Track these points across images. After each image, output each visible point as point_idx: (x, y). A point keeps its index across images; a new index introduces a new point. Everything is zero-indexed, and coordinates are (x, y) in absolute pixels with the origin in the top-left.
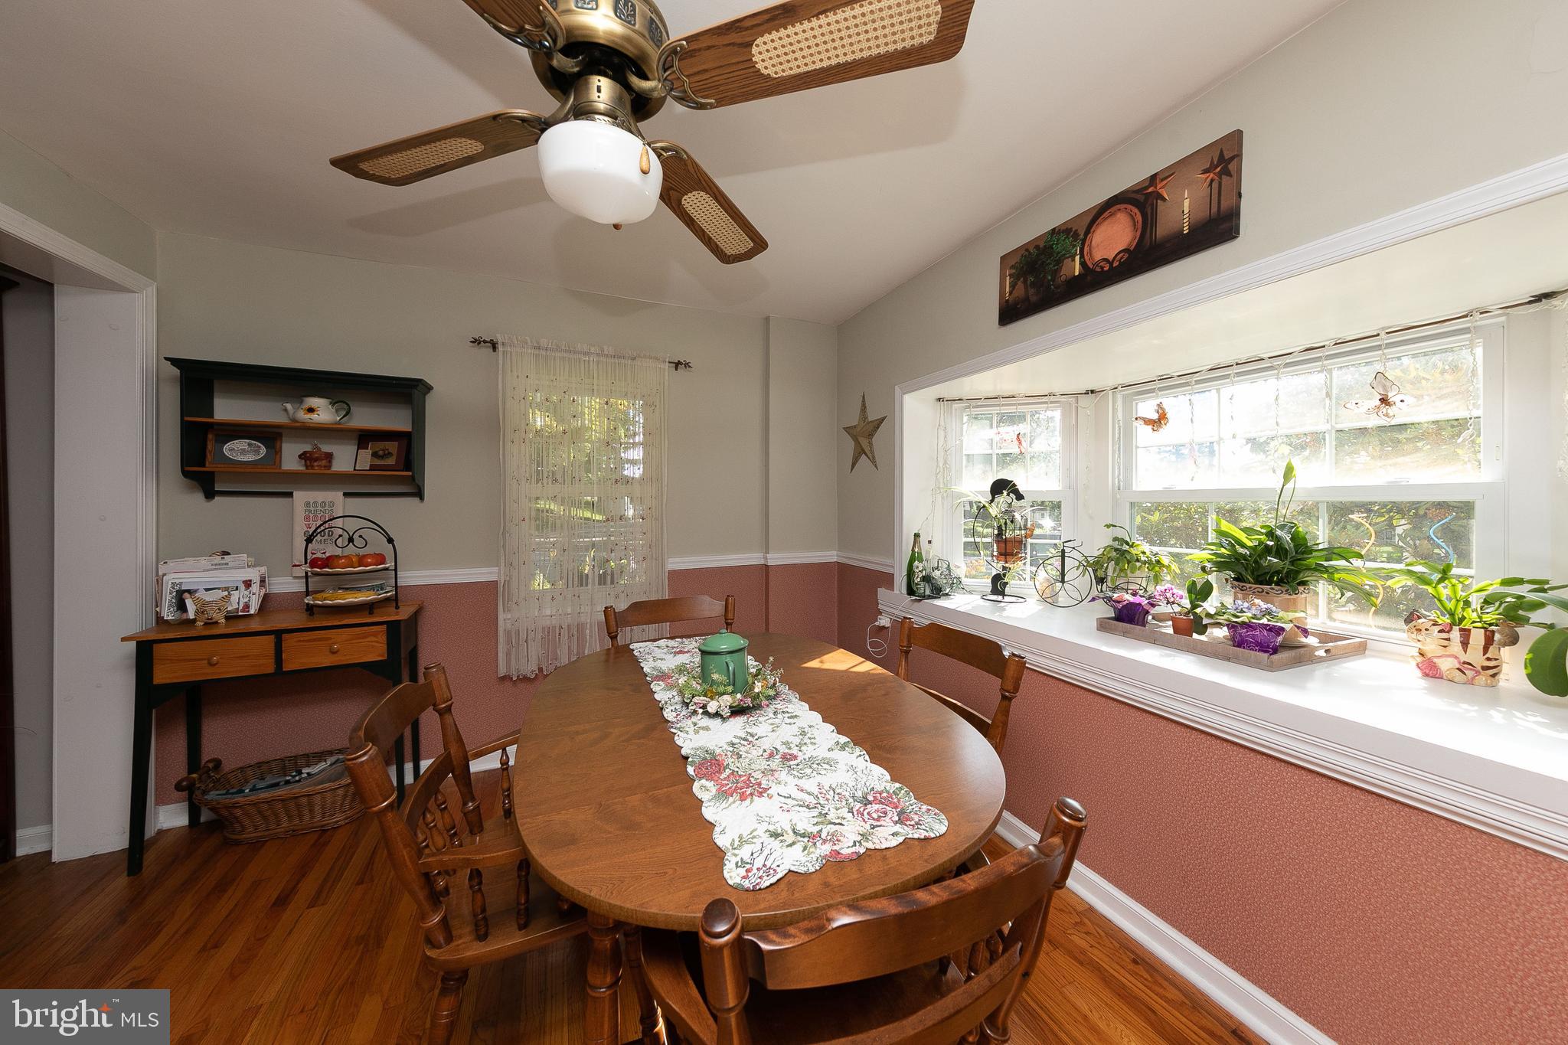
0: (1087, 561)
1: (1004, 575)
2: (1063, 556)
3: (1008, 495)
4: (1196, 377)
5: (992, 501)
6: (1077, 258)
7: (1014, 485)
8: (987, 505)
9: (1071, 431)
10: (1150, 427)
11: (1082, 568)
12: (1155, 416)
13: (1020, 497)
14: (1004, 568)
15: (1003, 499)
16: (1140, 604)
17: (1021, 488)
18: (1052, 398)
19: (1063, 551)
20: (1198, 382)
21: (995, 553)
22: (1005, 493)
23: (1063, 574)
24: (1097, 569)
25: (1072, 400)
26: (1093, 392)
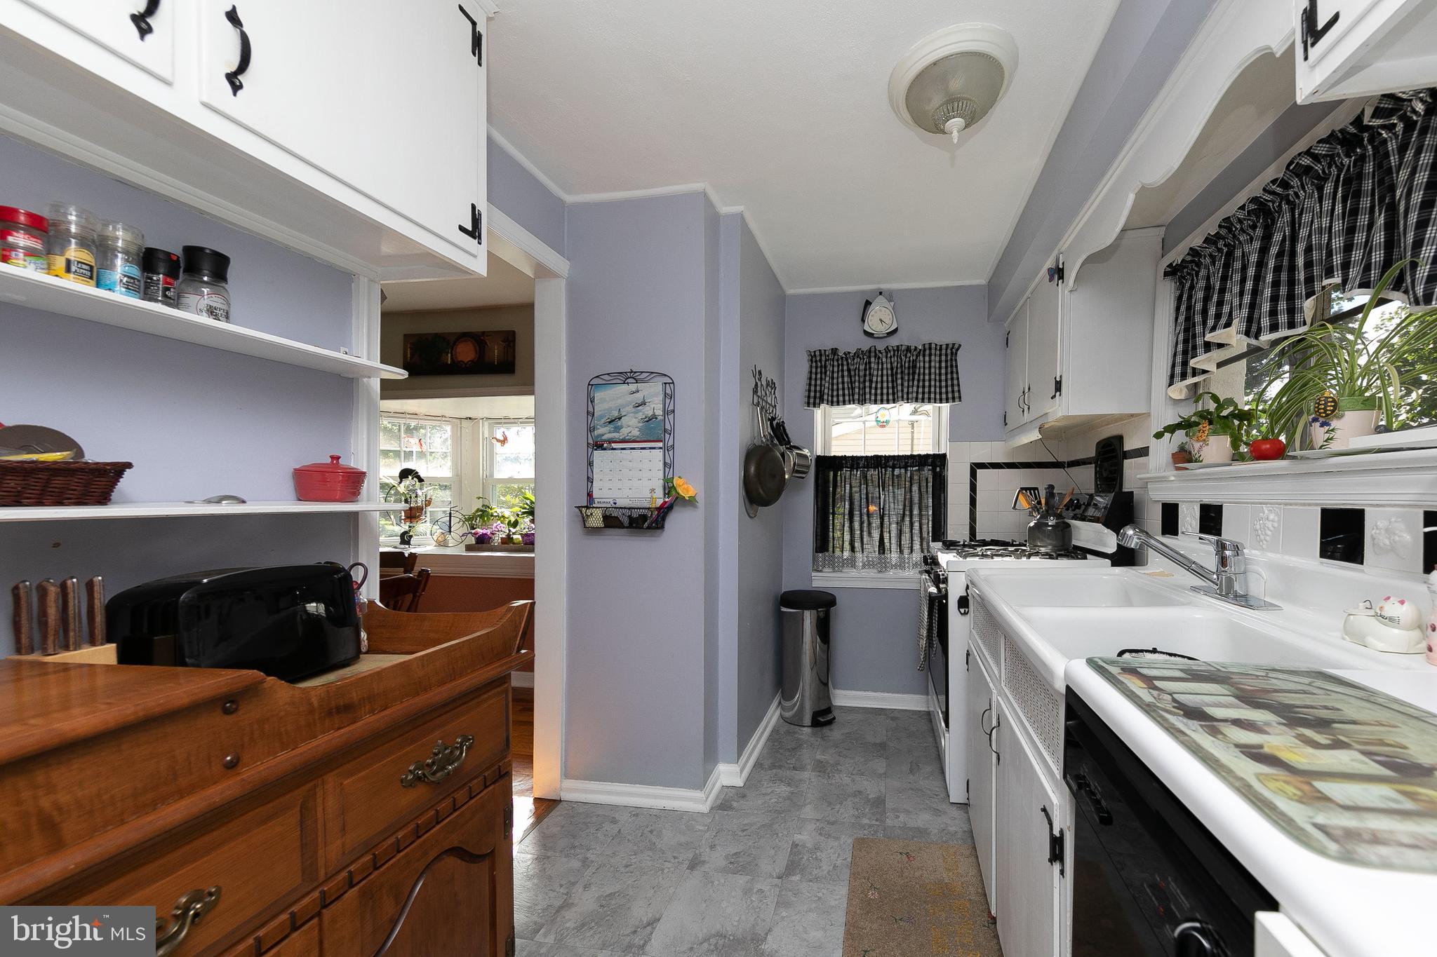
0: (465, 518)
1: (410, 530)
2: (450, 517)
3: (413, 479)
4: (520, 420)
5: (400, 483)
6: (449, 355)
7: (417, 473)
8: (396, 486)
9: (457, 439)
10: (500, 443)
11: (461, 523)
12: (502, 439)
13: (421, 480)
14: (410, 527)
15: (409, 481)
16: (486, 534)
17: (422, 475)
18: (444, 419)
19: (450, 514)
20: (521, 423)
21: (403, 518)
22: (410, 477)
23: (450, 527)
24: (470, 520)
25: (458, 421)
26: (470, 418)
